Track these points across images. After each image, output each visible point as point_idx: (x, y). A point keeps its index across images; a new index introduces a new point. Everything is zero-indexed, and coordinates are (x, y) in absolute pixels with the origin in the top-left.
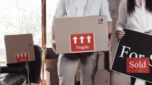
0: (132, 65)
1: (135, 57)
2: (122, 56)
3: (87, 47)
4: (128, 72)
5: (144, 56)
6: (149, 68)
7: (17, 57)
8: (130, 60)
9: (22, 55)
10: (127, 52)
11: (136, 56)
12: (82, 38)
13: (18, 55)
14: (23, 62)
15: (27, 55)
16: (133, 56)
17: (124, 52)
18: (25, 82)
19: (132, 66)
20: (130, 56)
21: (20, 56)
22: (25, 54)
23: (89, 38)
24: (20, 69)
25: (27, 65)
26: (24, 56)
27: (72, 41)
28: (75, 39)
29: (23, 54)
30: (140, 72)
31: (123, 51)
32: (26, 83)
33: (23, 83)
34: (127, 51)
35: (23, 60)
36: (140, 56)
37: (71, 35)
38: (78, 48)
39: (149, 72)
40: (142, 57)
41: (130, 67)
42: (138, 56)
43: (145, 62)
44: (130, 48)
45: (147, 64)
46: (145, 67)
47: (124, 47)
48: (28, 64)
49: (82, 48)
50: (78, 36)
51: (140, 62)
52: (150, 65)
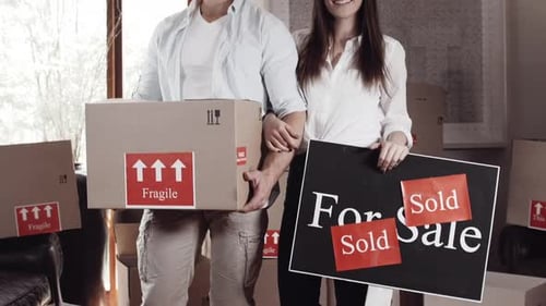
0: (348, 246)
1: (355, 221)
2: (315, 223)
4: (339, 269)
5: (378, 215)
6: (398, 249)
7: (20, 216)
8: (342, 232)
9: (36, 210)
10: (330, 211)
11: (358, 219)
12: (158, 166)
13: (24, 212)
14: (41, 235)
15: (54, 211)
16: (350, 218)
17: (321, 212)
18: (47, 299)
19: (350, 249)
20: (341, 221)
21: (30, 215)
22: (48, 209)
23: (178, 166)
24: (31, 257)
25: (55, 243)
26: (42, 213)
27: (132, 173)
28: (140, 166)
29: (42, 208)
30: (375, 263)
31: (318, 209)
32: (50, 303)
33: (40, 302)
34: (328, 208)
35: (40, 227)
36: (370, 216)
37: (127, 156)
38: (147, 196)
39: (399, 261)
40: (375, 218)
41: (344, 252)
42: (364, 218)
43: (385, 232)
44: (336, 198)
45: (392, 239)
46: (387, 247)
47: (320, 196)
48: (58, 238)
49: (157, 195)
50: (149, 159)
51: (371, 233)
52: (399, 238)
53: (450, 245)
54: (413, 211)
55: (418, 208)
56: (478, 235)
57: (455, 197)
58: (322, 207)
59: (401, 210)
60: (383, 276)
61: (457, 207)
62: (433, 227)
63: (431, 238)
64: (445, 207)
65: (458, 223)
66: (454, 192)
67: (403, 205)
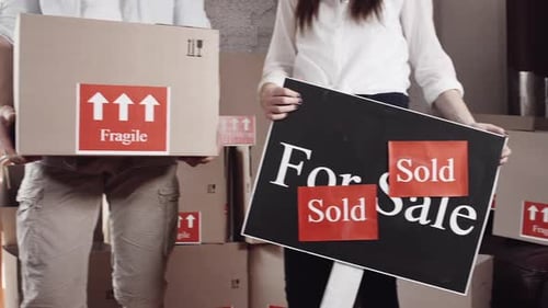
0: (317, 212)
1: (328, 184)
2: (280, 181)
3: (140, 137)
4: (302, 239)
5: (357, 179)
8: (311, 194)
10: (299, 168)
11: (332, 181)
12: (124, 102)
17: (289, 168)
19: (318, 217)
20: (311, 182)
23: (150, 103)
28: (98, 101)
31: (285, 164)
34: (297, 164)
36: (347, 179)
37: (81, 86)
38: (107, 138)
39: (375, 237)
40: (352, 183)
41: (311, 220)
42: (339, 181)
43: (362, 200)
44: (308, 153)
45: (370, 210)
46: (363, 218)
47: (289, 149)
49: (120, 137)
51: (345, 201)
52: (378, 209)
53: (438, 224)
54: (399, 179)
55: (404, 176)
56: (473, 215)
57: (451, 168)
58: (290, 162)
59: (385, 176)
60: (351, 252)
61: (451, 179)
62: (420, 201)
63: (417, 213)
64: (438, 178)
65: (451, 199)
66: (451, 161)
67: (387, 171)
